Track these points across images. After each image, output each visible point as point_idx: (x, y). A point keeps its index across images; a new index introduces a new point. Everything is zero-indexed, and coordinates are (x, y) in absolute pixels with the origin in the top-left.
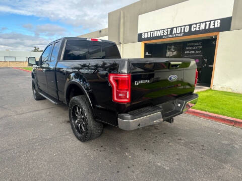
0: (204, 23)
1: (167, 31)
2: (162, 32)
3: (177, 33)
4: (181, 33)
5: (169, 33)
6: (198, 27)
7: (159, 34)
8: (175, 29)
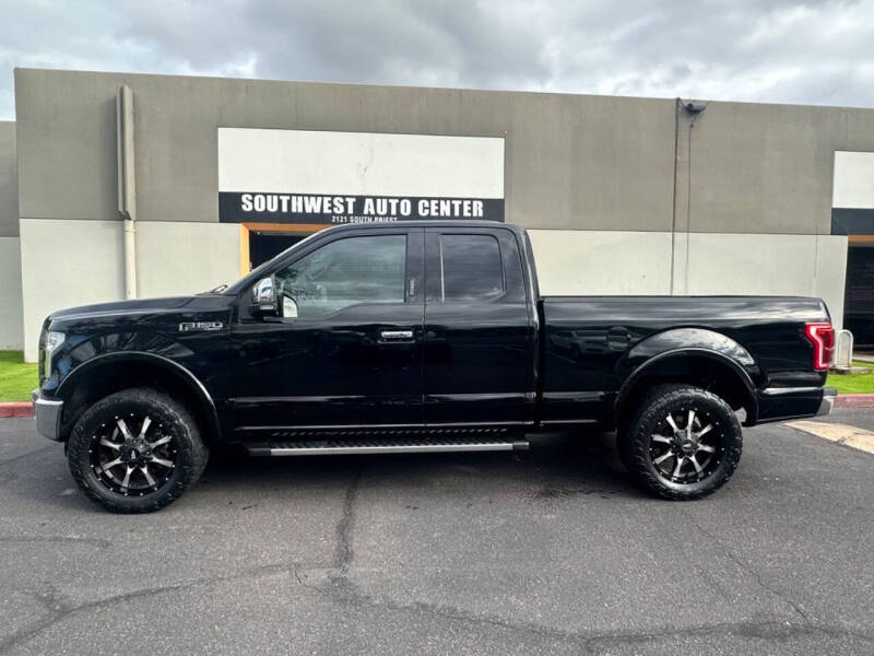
0: (448, 202)
1: (345, 205)
2: (326, 205)
3: (377, 215)
4: (389, 214)
5: (350, 211)
6: (434, 208)
7: (313, 206)
8: (369, 202)
